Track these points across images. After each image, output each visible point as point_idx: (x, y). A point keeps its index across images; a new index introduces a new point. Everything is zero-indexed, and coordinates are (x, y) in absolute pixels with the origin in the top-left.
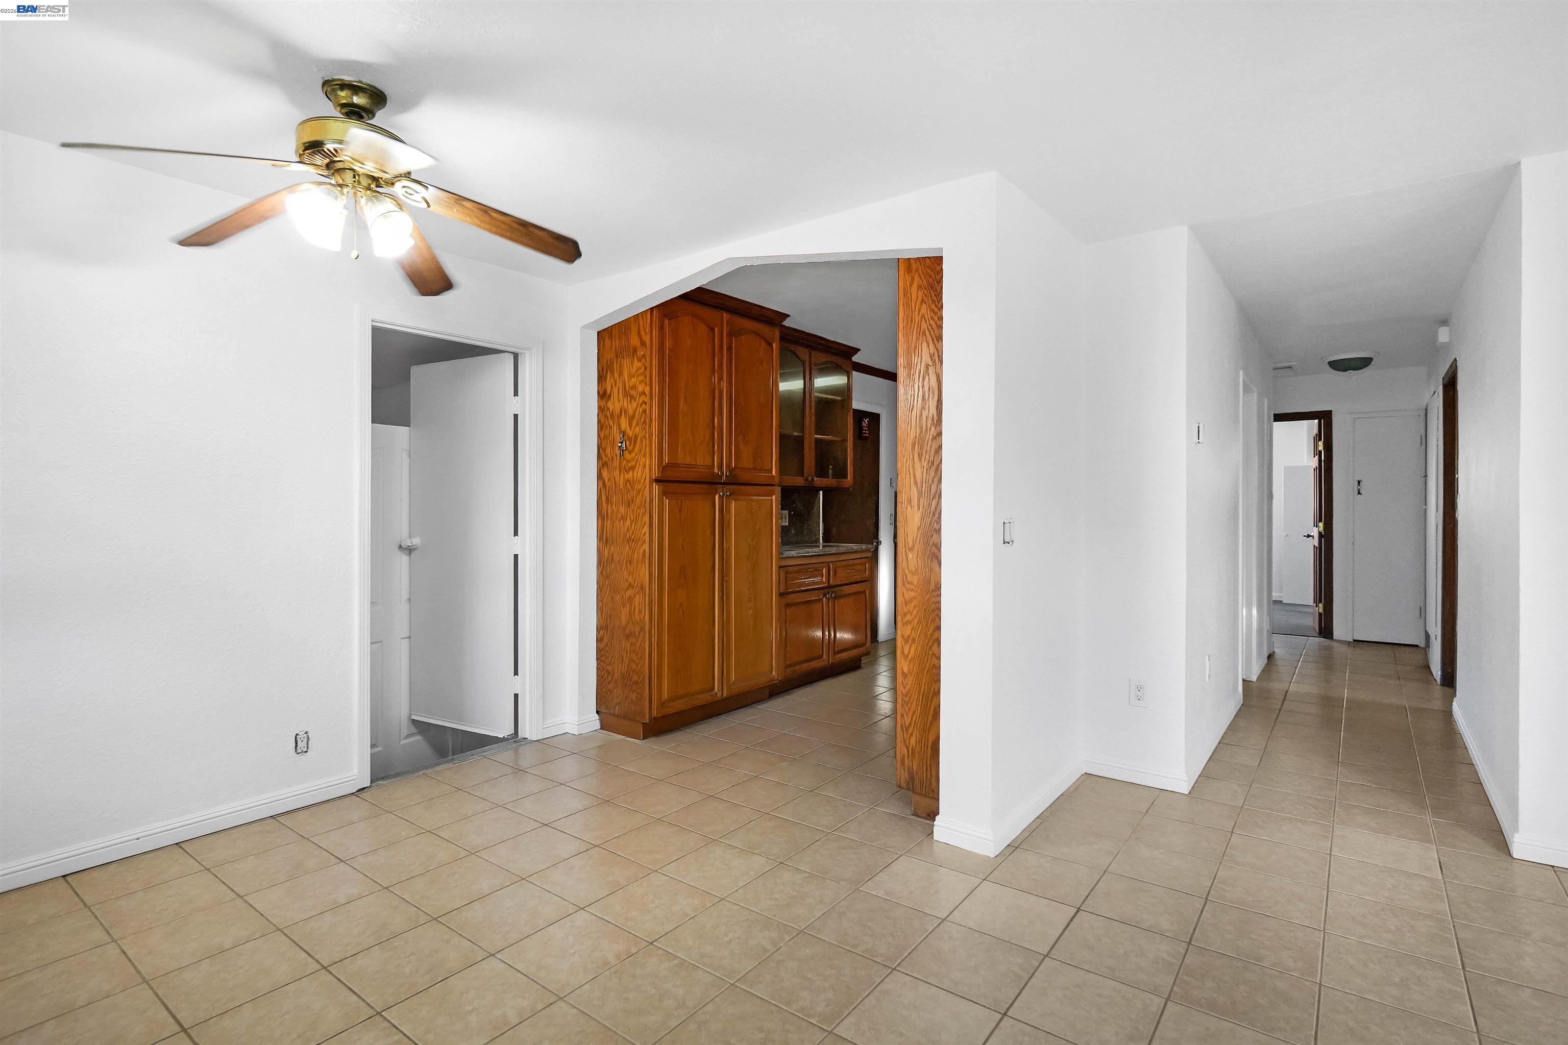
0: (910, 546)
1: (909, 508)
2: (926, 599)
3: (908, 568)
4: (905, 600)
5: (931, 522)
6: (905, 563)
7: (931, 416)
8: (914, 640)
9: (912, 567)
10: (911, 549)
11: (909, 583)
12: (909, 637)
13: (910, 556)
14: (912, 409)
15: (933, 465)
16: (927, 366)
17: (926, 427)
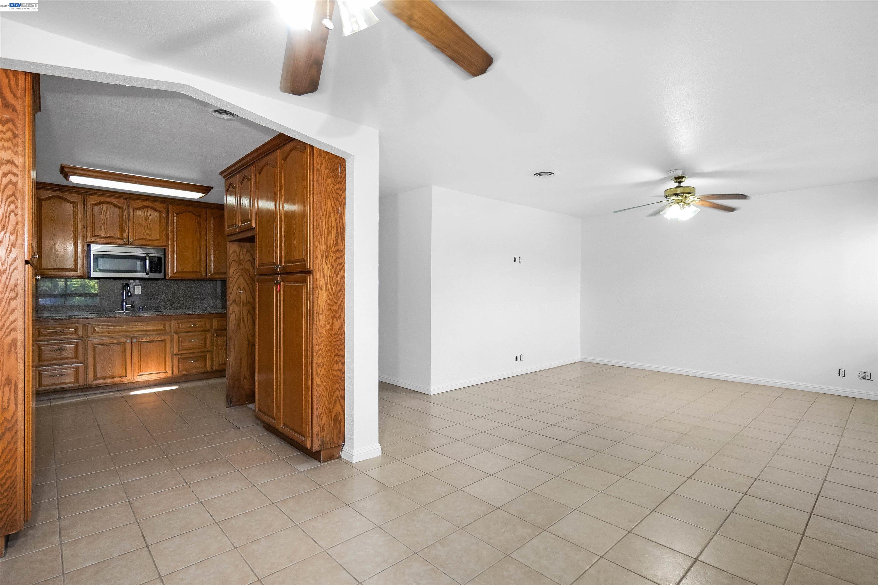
0: (321, 312)
1: (320, 290)
2: (330, 340)
3: (320, 324)
4: (318, 343)
5: (333, 298)
6: (318, 322)
7: (332, 240)
8: (323, 365)
9: (322, 324)
10: (321, 314)
11: (320, 333)
12: (320, 363)
13: (321, 317)
14: (322, 234)
15: (334, 267)
16: (330, 213)
17: (330, 246)
